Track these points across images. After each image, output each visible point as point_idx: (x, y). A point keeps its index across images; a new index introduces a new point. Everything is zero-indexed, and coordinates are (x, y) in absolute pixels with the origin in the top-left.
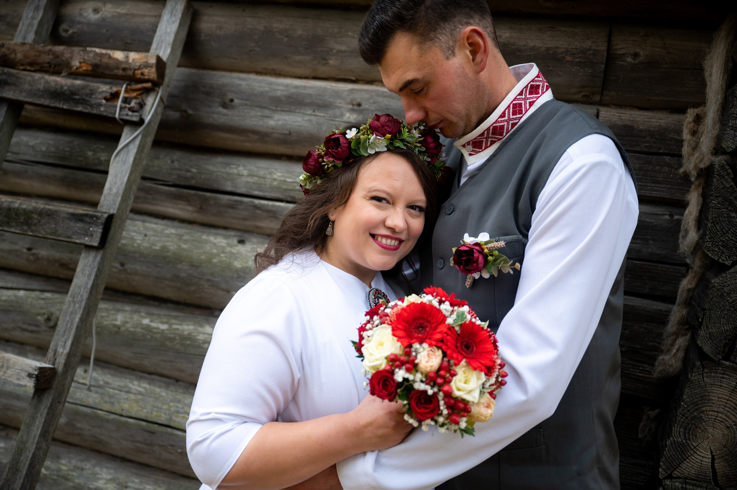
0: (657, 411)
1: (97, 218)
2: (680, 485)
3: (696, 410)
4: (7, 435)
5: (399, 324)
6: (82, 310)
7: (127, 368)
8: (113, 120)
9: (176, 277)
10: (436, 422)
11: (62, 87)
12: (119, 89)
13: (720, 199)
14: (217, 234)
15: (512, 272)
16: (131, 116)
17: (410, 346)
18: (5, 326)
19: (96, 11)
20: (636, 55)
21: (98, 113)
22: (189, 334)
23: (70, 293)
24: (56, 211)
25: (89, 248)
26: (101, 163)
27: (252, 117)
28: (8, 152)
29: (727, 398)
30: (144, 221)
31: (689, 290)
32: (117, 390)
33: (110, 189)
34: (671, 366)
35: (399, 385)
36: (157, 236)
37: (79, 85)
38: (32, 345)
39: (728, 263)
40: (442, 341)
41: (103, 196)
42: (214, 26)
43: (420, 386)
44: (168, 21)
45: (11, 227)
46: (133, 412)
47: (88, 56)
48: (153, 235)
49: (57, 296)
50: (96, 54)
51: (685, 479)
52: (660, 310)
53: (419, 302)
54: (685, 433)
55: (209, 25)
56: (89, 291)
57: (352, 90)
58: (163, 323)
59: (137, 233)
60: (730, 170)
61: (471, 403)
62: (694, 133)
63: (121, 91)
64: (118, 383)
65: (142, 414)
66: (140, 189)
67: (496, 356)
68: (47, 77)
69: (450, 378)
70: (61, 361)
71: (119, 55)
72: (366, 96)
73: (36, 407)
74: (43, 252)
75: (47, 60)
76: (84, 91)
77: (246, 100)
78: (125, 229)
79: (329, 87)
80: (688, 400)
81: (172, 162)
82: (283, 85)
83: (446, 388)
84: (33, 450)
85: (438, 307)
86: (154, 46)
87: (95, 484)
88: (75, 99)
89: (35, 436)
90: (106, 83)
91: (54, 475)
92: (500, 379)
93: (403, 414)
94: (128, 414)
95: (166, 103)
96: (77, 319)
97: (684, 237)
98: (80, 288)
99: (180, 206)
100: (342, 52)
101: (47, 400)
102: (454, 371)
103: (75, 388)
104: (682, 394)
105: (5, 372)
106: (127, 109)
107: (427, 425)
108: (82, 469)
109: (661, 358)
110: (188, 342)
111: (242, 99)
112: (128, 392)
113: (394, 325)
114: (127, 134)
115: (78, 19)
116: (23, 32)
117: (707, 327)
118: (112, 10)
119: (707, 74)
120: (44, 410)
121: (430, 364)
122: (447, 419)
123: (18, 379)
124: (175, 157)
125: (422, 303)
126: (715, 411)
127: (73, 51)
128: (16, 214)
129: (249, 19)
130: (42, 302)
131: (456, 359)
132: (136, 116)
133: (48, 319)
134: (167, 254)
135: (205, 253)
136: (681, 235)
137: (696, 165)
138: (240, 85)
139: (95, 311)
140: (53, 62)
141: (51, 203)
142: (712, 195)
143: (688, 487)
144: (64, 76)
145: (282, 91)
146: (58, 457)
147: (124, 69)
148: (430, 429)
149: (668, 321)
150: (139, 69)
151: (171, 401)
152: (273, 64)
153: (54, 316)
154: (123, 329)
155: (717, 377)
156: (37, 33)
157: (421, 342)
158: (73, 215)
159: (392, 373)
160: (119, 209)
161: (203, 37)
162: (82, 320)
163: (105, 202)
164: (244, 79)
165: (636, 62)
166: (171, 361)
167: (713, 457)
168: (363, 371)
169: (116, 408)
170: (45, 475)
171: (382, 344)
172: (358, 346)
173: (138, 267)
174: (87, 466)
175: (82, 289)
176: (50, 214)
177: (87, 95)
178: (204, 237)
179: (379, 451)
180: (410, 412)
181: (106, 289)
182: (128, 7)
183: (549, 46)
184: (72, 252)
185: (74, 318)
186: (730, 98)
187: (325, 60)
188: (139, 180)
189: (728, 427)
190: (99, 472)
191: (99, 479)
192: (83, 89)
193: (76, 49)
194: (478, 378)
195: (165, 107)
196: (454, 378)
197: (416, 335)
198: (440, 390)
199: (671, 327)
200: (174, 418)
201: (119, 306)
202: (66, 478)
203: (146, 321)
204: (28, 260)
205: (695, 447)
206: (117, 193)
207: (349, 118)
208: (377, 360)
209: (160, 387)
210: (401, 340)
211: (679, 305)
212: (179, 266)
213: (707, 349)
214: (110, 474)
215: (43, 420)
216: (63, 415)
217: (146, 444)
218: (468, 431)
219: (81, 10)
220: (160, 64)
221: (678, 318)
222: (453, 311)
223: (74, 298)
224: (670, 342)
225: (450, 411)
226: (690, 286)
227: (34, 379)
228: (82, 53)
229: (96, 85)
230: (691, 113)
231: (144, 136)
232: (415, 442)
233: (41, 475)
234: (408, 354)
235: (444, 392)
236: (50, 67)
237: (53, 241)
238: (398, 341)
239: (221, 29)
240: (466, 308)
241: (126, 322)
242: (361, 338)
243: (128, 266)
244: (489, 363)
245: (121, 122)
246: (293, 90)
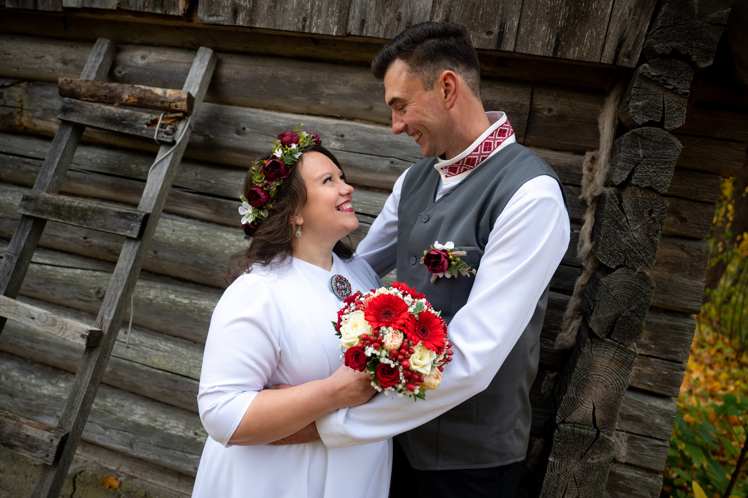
0: (555, 374)
1: (137, 216)
2: (570, 428)
3: (585, 374)
4: (67, 377)
5: (371, 310)
6: (123, 287)
7: (157, 331)
8: (152, 141)
9: (196, 264)
10: (396, 388)
11: (114, 114)
12: (158, 117)
13: (609, 220)
14: (229, 231)
15: (469, 276)
16: (166, 138)
17: (378, 328)
18: (66, 296)
19: (143, 58)
20: (550, 110)
21: (141, 135)
22: (205, 308)
23: (114, 273)
24: (106, 210)
25: (130, 239)
26: (141, 173)
27: (259, 142)
28: (72, 163)
29: (607, 365)
30: (173, 220)
31: (582, 286)
32: (149, 348)
33: (148, 194)
34: (567, 341)
35: (369, 359)
36: (183, 231)
37: (127, 113)
38: (86, 311)
39: (613, 267)
40: (404, 326)
41: (142, 199)
42: (233, 71)
43: (385, 361)
44: (198, 67)
45: (71, 221)
46: (162, 365)
47: (135, 92)
48: (179, 231)
49: (105, 274)
50: (142, 90)
51: (574, 423)
52: (562, 300)
53: (387, 294)
54: (576, 391)
55: (229, 71)
56: (129, 272)
57: (337, 124)
58: (185, 298)
59: (167, 228)
60: (617, 199)
61: (423, 375)
62: (590, 170)
63: (159, 118)
64: (150, 343)
65: (168, 368)
66: (171, 195)
67: (445, 339)
68: (104, 107)
69: (409, 355)
70: (106, 326)
71: (159, 91)
72: (348, 129)
73: (87, 360)
74: (96, 241)
75: (104, 94)
76: (131, 118)
77: (255, 129)
78: (158, 225)
79: (319, 121)
80: (580, 367)
81: (196, 174)
82: (284, 118)
83: (405, 363)
84: (85, 393)
85: (402, 298)
86: (186, 85)
87: (132, 417)
88: (123, 124)
89: (86, 382)
90: (148, 112)
91: (101, 410)
92: (447, 356)
93: (370, 381)
94: (158, 367)
95: (193, 129)
96: (119, 294)
97: (581, 246)
98: (122, 269)
99: (201, 209)
100: (331, 95)
101: (96, 355)
102: (413, 349)
103: (118, 345)
104: (576, 362)
105: (64, 333)
106: (163, 133)
107: (389, 390)
108: (123, 406)
109: (560, 335)
110: (205, 314)
111: (252, 128)
112: (158, 350)
113: (367, 311)
114: (162, 152)
115: (129, 63)
116: (87, 72)
117: (597, 314)
118: (156, 58)
119: (600, 127)
120: (93, 363)
121: (394, 343)
122: (404, 386)
123: (74, 339)
124: (199, 171)
125: (389, 294)
126: (598, 375)
127: (124, 87)
128: (75, 211)
129: (260, 68)
130: (94, 279)
131: (415, 340)
132: (169, 138)
133: (98, 292)
134: (190, 245)
135: (219, 245)
136: (578, 245)
137: (591, 194)
138: (251, 117)
139: (133, 288)
140: (109, 95)
141: (103, 203)
142: (603, 216)
143: (575, 429)
144: (116, 106)
145: (283, 123)
146: (104, 397)
147: (162, 102)
148: (390, 394)
149: (567, 308)
150: (173, 102)
151: (190, 358)
152: (277, 103)
153: (103, 290)
154: (154, 302)
155: (601, 350)
156: (97, 73)
157: (387, 327)
158: (119, 213)
159: (363, 349)
160: (153, 210)
161: (224, 80)
162: (123, 295)
163: (144, 204)
164: (254, 113)
165: (550, 115)
166: (191, 328)
167: (594, 407)
168: (340, 346)
169: (148, 362)
170: (95, 409)
171: (356, 326)
172: (338, 326)
173: (167, 255)
174: (126, 404)
175: (124, 271)
176: (101, 212)
177: (133, 121)
178: (219, 233)
179: (350, 408)
180: (376, 379)
181: (142, 270)
182: (168, 55)
183: (488, 99)
184: (117, 242)
185: (117, 293)
186: (617, 146)
187: (318, 100)
188: (170, 188)
189: (606, 387)
190: (135, 409)
191: (135, 414)
192: (130, 116)
193: (127, 86)
194: (431, 356)
195: (192, 132)
196: (412, 355)
197: (384, 320)
198: (400, 365)
199: (569, 312)
200: (192, 371)
201: (152, 284)
202: (110, 412)
203: (172, 297)
204: (84, 246)
205: (582, 401)
206: (153, 197)
207: (334, 145)
208: (352, 338)
209: (182, 347)
210: (372, 323)
211: (575, 296)
212: (199, 255)
213: (595, 330)
214: (143, 410)
215: (93, 370)
216: (108, 365)
217: (171, 390)
218: (420, 396)
219: (132, 56)
220: (190, 99)
221: (574, 306)
222: (413, 302)
223: (117, 277)
224: (567, 323)
225: (407, 381)
226: (583, 283)
227: (85, 339)
228: (131, 89)
229: (140, 113)
230: (589, 155)
231: (176, 153)
232: (378, 403)
233: (92, 409)
234: (376, 335)
235: (403, 366)
236: (106, 99)
237: (103, 233)
238: (369, 324)
239: (238, 74)
240: (424, 300)
241: (157, 297)
242: (340, 320)
243: (160, 254)
244: (440, 345)
245: (158, 143)
246: (292, 123)
